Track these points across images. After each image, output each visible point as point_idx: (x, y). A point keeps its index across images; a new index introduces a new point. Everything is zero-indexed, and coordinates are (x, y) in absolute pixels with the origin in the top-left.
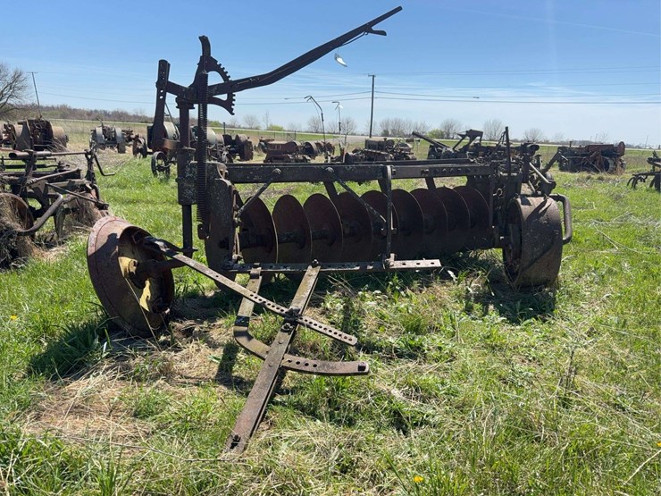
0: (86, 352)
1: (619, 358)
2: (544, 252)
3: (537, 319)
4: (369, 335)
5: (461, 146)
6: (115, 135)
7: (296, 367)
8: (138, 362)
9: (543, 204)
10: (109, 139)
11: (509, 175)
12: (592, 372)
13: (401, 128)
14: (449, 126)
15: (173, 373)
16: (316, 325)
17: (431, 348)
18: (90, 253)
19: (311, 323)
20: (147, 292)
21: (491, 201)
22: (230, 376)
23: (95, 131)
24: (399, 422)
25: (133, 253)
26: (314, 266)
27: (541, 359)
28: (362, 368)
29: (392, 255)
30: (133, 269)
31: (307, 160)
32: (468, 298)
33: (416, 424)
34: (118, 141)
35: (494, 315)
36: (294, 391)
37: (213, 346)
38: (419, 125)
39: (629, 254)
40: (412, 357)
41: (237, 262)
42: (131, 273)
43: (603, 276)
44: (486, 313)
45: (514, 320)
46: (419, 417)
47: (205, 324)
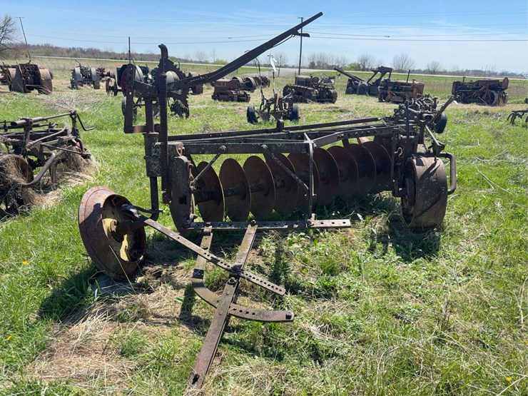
0: (83, 298)
1: (485, 298)
2: (433, 205)
3: (424, 258)
4: (296, 275)
5: (374, 80)
6: (91, 73)
7: (240, 314)
8: (121, 304)
9: (433, 165)
10: (86, 77)
11: (408, 137)
12: (463, 310)
13: (325, 61)
14: (364, 60)
15: (148, 314)
16: (254, 278)
17: (342, 287)
18: (81, 221)
19: (250, 276)
20: (125, 243)
21: (393, 158)
22: (190, 316)
23: (74, 70)
24: (317, 355)
25: (113, 213)
26: (253, 225)
27: (425, 296)
28: (288, 317)
29: (313, 215)
30: (114, 228)
31: (247, 95)
32: (372, 237)
33: (329, 356)
34: (94, 79)
35: (392, 253)
36: (238, 329)
37: (177, 287)
38: (340, 60)
39: (502, 194)
40: (328, 297)
41: (193, 221)
42: (112, 232)
43: (479, 216)
44: (385, 251)
45: (407, 260)
46: (331, 351)
47: (170, 268)
